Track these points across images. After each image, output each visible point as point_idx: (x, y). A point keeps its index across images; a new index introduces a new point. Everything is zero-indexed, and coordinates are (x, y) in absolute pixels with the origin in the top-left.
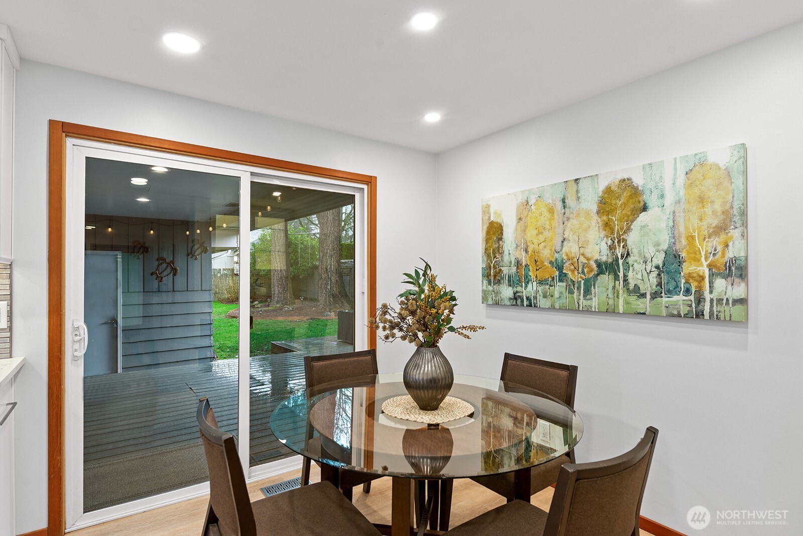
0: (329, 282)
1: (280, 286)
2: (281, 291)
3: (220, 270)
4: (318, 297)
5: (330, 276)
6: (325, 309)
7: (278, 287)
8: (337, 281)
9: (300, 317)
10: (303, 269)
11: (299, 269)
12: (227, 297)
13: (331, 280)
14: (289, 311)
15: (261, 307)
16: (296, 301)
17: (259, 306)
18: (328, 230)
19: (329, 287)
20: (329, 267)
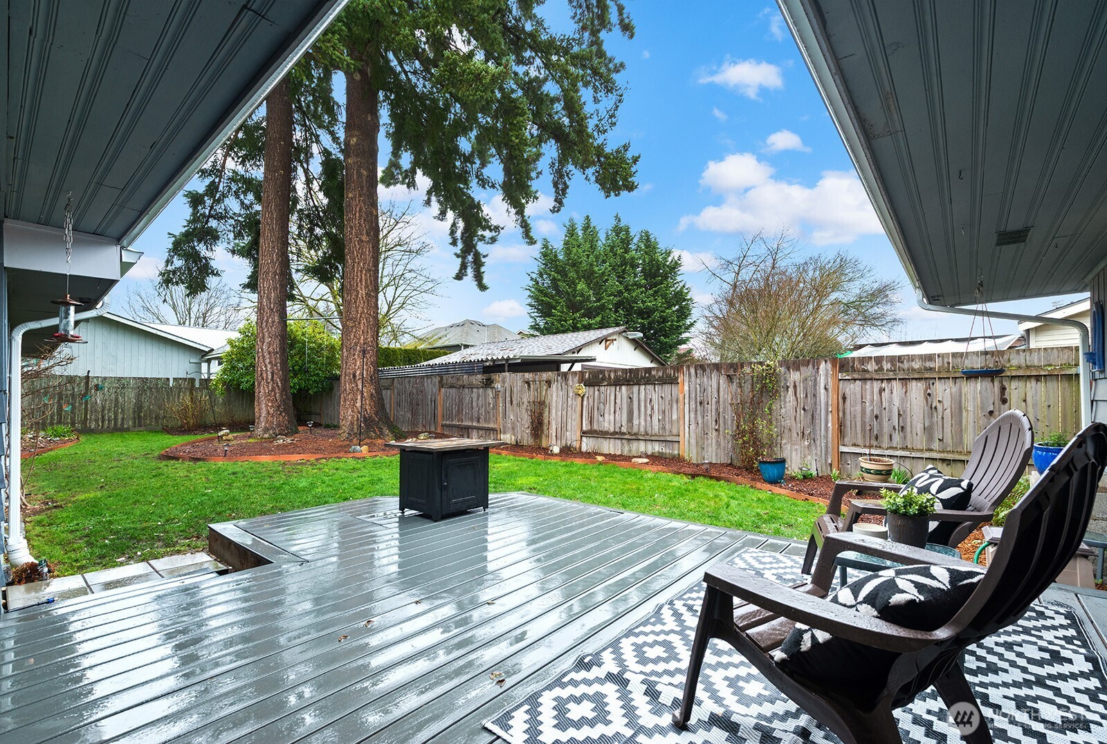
0: (359, 397)
1: (270, 404)
2: (271, 411)
3: (168, 379)
4: (339, 422)
5: (360, 387)
6: (351, 441)
7: (267, 406)
8: (372, 394)
9: (302, 456)
10: (315, 381)
11: (309, 380)
12: (179, 423)
13: (362, 394)
14: (285, 446)
15: (235, 438)
16: (300, 428)
17: (230, 436)
18: (358, 312)
19: (358, 404)
20: (358, 373)
